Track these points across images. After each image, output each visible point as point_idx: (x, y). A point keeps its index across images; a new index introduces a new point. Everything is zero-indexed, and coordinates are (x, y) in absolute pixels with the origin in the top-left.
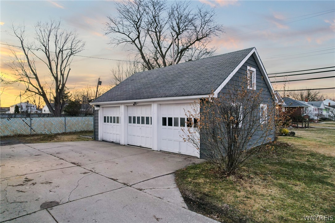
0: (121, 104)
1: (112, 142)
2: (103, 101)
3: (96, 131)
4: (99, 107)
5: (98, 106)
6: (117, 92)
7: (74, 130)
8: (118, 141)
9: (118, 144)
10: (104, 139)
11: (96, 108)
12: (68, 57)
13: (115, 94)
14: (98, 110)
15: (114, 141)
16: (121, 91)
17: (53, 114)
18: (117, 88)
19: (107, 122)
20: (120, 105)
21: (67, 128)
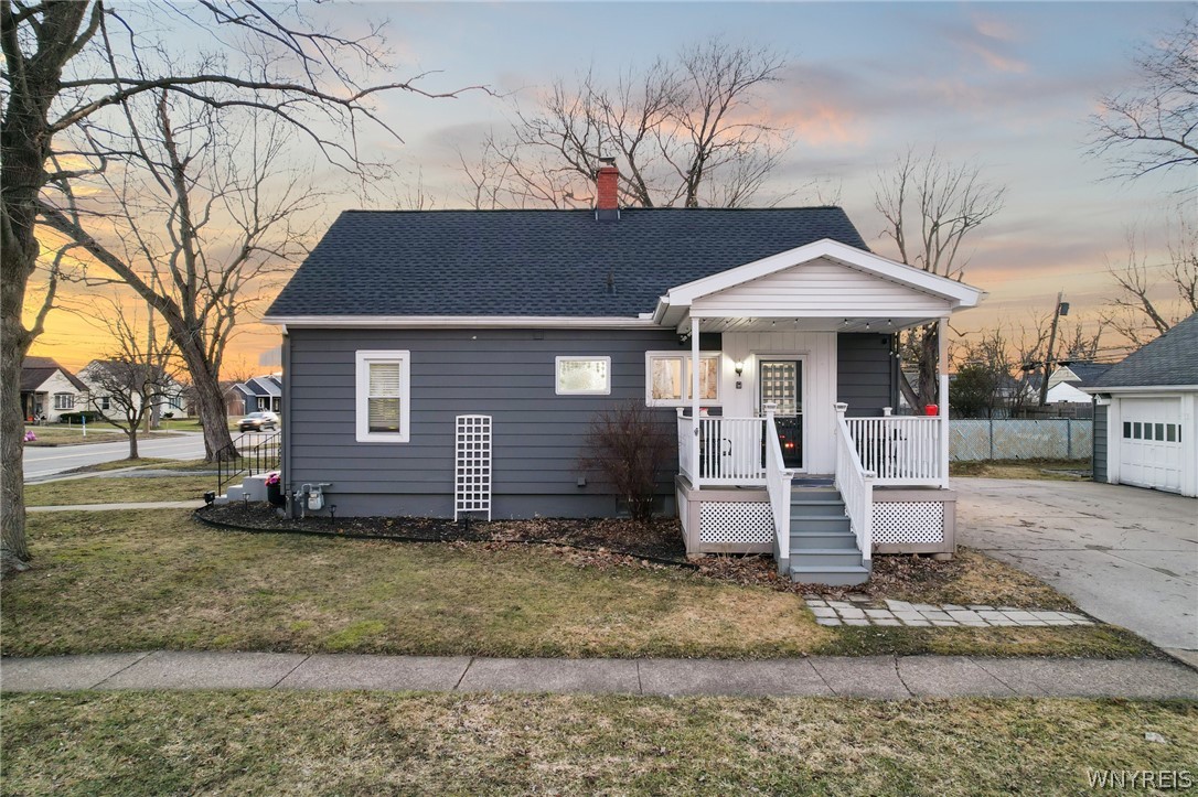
0: (1186, 392)
1: (1153, 489)
2: (1124, 385)
3: (1098, 457)
4: (1110, 397)
5: (1107, 395)
6: (1164, 360)
7: (1013, 453)
8: (1172, 487)
9: (1177, 495)
10: (1125, 479)
11: (1100, 402)
12: (955, 238)
13: (1160, 365)
14: (1106, 406)
15: (1160, 485)
16: (1178, 355)
17: (916, 408)
18: (1160, 346)
19: (1135, 437)
20: (1182, 396)
21: (995, 448)
